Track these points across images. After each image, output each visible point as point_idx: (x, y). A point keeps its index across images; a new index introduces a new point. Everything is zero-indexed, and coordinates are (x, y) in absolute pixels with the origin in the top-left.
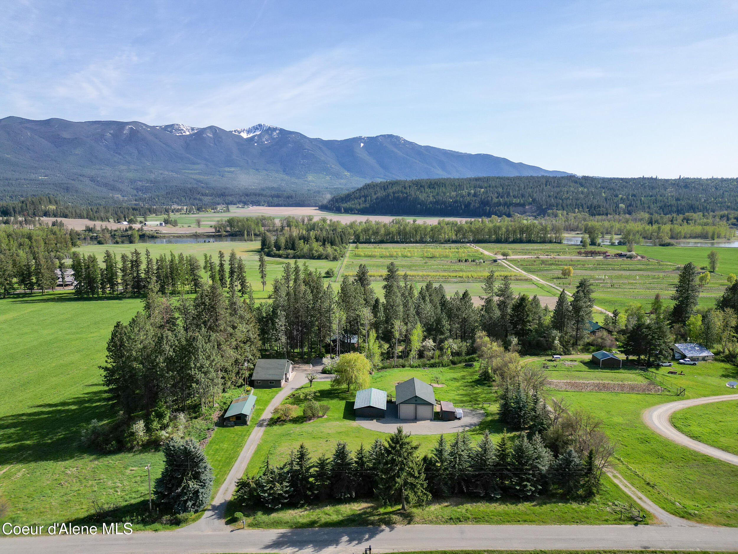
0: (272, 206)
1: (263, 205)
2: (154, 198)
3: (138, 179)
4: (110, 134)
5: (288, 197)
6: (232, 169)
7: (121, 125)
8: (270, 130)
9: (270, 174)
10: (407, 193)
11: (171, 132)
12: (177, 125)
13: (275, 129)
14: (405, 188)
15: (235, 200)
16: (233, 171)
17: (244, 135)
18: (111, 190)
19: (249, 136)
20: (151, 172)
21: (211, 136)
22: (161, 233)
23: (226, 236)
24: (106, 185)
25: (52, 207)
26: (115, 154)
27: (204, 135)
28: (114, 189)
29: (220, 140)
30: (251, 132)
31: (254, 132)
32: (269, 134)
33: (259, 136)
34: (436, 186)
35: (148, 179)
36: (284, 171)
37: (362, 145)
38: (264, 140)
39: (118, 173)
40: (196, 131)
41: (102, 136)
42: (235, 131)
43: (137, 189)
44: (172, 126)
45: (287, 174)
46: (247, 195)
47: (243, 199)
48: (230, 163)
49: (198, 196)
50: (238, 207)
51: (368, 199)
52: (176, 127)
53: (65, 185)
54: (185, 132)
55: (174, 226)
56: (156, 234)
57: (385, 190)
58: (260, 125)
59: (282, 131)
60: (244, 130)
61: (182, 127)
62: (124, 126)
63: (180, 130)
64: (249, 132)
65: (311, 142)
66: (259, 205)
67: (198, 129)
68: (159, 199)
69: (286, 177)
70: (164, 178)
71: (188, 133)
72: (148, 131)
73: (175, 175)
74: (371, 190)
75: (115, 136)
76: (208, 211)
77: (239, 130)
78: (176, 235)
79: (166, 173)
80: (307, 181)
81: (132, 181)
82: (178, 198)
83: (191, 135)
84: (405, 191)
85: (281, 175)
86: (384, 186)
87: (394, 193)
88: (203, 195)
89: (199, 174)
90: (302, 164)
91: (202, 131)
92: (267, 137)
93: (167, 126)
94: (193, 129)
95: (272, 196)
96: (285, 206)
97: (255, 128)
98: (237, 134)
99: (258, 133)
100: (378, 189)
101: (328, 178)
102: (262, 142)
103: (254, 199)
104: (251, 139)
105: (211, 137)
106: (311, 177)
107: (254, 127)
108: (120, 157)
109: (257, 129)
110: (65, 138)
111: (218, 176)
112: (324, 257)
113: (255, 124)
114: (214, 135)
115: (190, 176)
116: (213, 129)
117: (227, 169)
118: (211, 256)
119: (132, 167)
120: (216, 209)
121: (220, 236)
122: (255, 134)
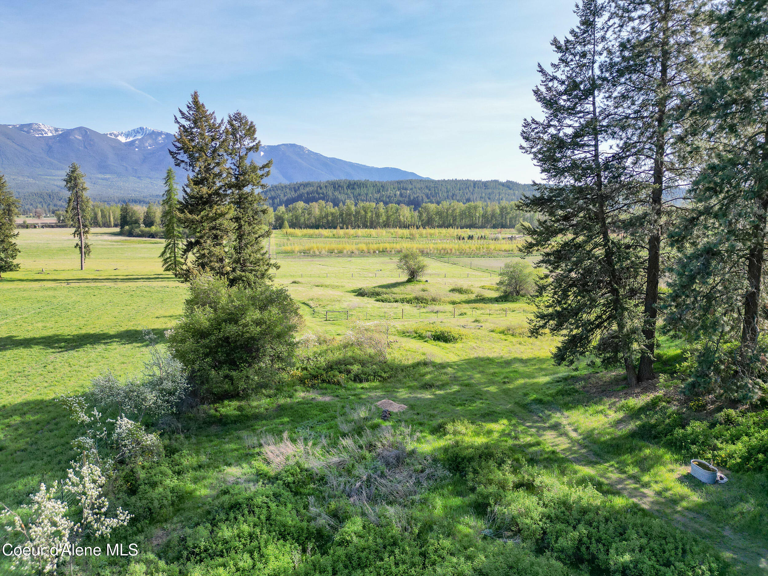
6: (108, 176)
8: (154, 134)
10: (323, 194)
11: (28, 132)
12: (36, 124)
13: (160, 134)
14: (321, 188)
16: (109, 179)
17: (123, 139)
19: (128, 140)
21: (80, 138)
27: (71, 137)
29: (91, 142)
30: (131, 136)
31: (135, 136)
32: (154, 139)
33: (140, 140)
34: (356, 187)
37: (262, 154)
38: (147, 144)
40: (61, 133)
42: (111, 134)
44: (29, 125)
48: (104, 169)
51: (276, 201)
52: (35, 126)
54: (46, 133)
57: (295, 191)
58: (142, 129)
59: (169, 136)
60: (122, 133)
61: (42, 127)
63: (40, 131)
64: (127, 135)
67: (64, 130)
70: (18, 183)
71: (50, 134)
73: (31, 181)
74: (279, 192)
77: (115, 132)
79: (22, 178)
83: (53, 137)
84: (321, 191)
86: (294, 188)
87: (308, 194)
91: (68, 133)
92: (150, 141)
93: (23, 126)
94: (56, 130)
97: (136, 132)
98: (113, 137)
99: (139, 137)
100: (288, 190)
102: (144, 147)
104: (132, 143)
105: (79, 140)
107: (134, 130)
109: (138, 132)
113: (136, 126)
114: (83, 137)
115: (52, 182)
116: (82, 130)
117: (102, 176)
122: (136, 138)
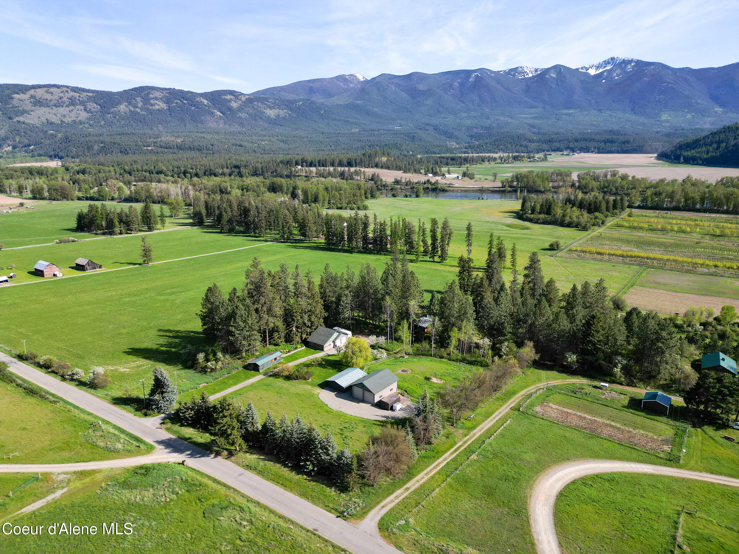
0: (602, 153)
1: (592, 152)
2: (482, 146)
3: (475, 126)
4: (458, 83)
5: (624, 143)
6: (572, 111)
7: (468, 73)
8: (625, 62)
9: (614, 114)
11: (514, 75)
12: (521, 67)
13: (630, 62)
15: (562, 146)
16: (572, 113)
17: (593, 72)
18: (449, 138)
19: (598, 72)
20: (488, 118)
21: (554, 76)
22: (452, 187)
23: (510, 192)
24: (445, 133)
25: (384, 159)
26: (459, 102)
27: (547, 76)
28: (451, 136)
29: (563, 79)
30: (601, 67)
31: (605, 67)
32: (622, 68)
33: (609, 71)
35: (483, 125)
36: (632, 110)
38: (615, 75)
39: (458, 120)
40: (539, 72)
41: (451, 85)
42: (582, 68)
43: (471, 136)
44: (515, 69)
45: (635, 113)
46: (576, 141)
47: (571, 145)
48: (569, 104)
49: (525, 143)
50: (562, 155)
51: (721, 145)
52: (520, 69)
53: (412, 135)
54: (528, 74)
55: (471, 179)
56: (446, 188)
58: (613, 59)
59: (639, 63)
60: (593, 66)
61: (525, 69)
62: (471, 74)
63: (523, 73)
64: (598, 67)
65: (675, 73)
66: (588, 152)
67: (542, 69)
68: (486, 147)
69: (634, 117)
70: (498, 123)
71: (531, 75)
72: (492, 77)
73: (509, 120)
74: (731, 134)
75: (461, 85)
76: (523, 161)
77: (587, 66)
78: (463, 189)
79: (502, 118)
80: (660, 121)
81: (469, 128)
82: (504, 145)
83: (533, 77)
85: (628, 115)
88: (530, 141)
89: (534, 118)
90: (657, 101)
91: (546, 71)
92: (618, 71)
93: (511, 70)
94: (536, 70)
95: (605, 142)
96: (618, 152)
97: (607, 63)
98: (584, 71)
99: (609, 67)
101: (689, 116)
102: (611, 78)
103: (583, 144)
104: (600, 75)
105: (553, 78)
106: (666, 116)
107: (605, 61)
108: (463, 105)
109: (609, 63)
110: (420, 90)
111: (554, 120)
112: (574, 225)
113: (607, 57)
114: (557, 75)
115: (525, 121)
116: (557, 68)
117: (566, 111)
118: (423, 223)
119: (472, 114)
120: (533, 157)
121: (504, 192)
122: (605, 69)
